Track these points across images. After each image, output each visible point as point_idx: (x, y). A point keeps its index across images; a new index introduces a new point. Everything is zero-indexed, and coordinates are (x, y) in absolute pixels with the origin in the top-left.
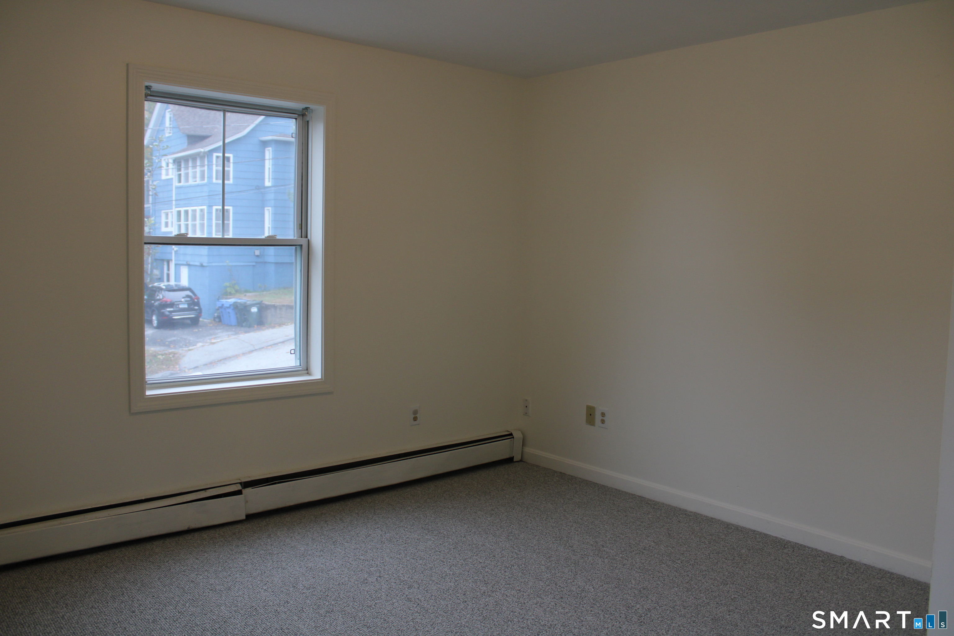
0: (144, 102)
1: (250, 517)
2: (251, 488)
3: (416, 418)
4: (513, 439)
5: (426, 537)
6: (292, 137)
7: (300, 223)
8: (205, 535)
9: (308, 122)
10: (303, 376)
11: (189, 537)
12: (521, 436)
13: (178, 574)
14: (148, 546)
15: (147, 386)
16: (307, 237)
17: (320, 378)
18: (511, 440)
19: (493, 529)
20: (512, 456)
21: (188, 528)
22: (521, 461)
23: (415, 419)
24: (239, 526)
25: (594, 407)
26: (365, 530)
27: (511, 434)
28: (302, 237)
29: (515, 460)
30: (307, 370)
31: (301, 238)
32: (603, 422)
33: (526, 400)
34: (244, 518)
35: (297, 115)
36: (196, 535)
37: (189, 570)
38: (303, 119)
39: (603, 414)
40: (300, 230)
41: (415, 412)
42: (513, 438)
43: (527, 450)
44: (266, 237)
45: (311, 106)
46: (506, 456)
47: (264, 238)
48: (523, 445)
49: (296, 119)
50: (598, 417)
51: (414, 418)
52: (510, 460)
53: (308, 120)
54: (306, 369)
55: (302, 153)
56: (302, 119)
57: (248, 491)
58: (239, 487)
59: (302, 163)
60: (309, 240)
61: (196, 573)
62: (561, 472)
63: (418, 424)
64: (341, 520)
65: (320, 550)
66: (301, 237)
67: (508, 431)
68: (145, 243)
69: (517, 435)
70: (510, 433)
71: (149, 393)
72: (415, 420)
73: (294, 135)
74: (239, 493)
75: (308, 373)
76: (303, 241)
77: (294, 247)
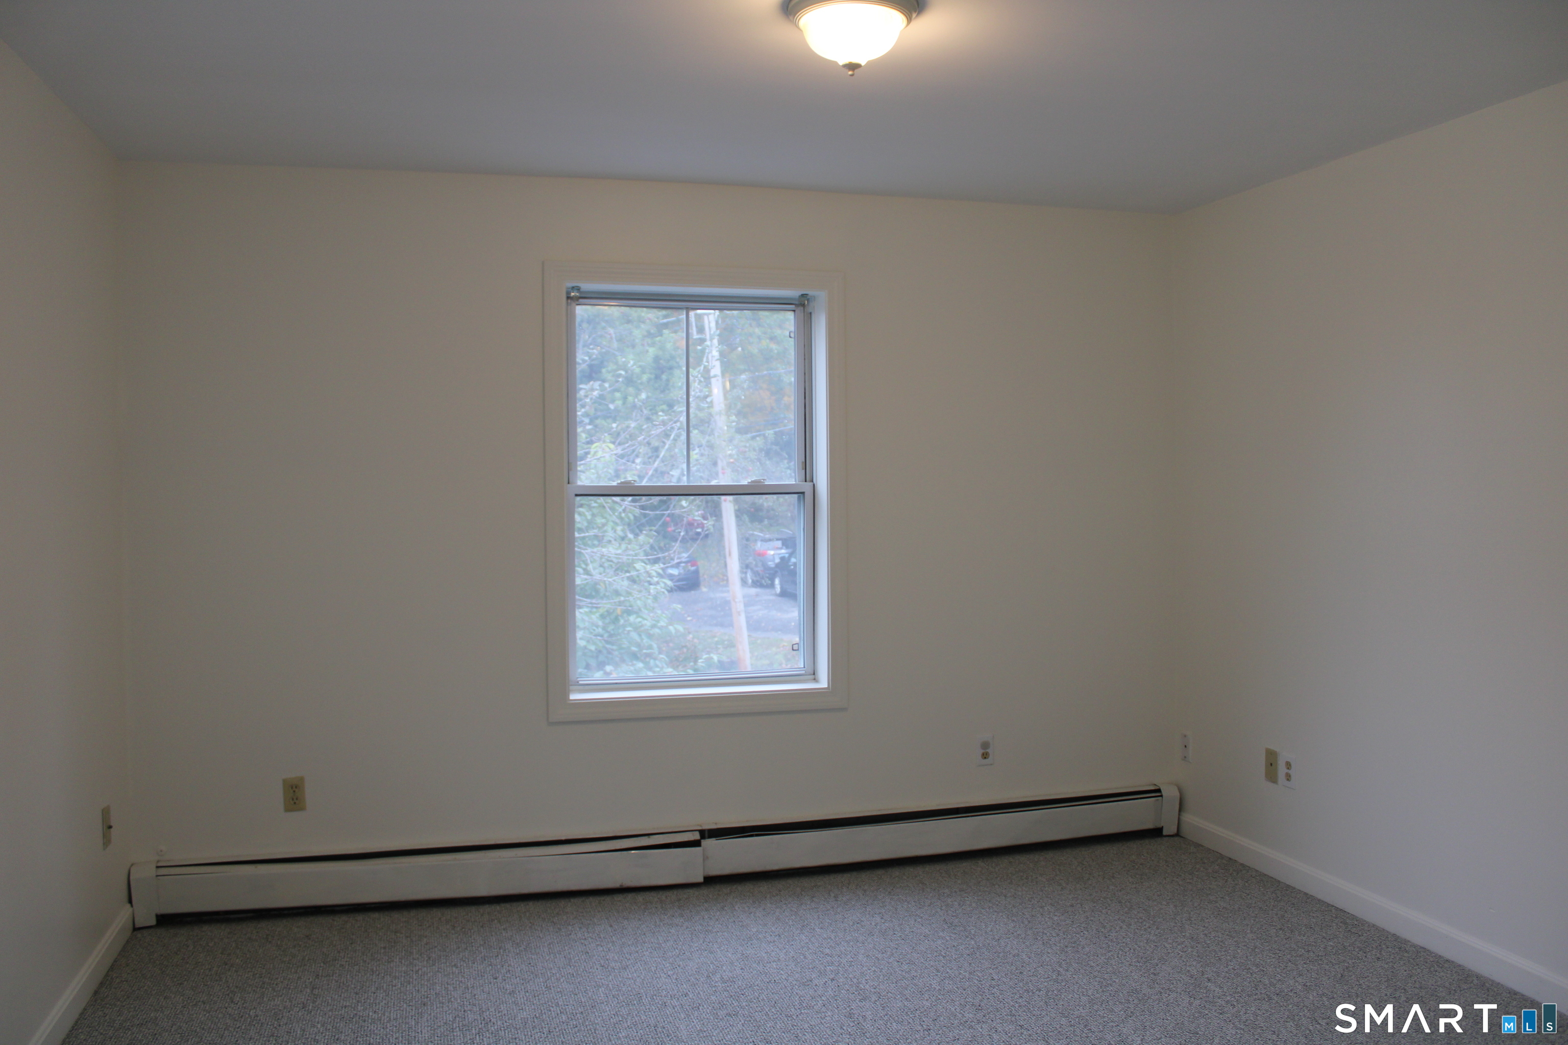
0: (575, 308)
1: (710, 881)
2: (714, 839)
3: (986, 754)
4: (1160, 798)
5: (941, 934)
6: (790, 337)
7: (804, 461)
8: (640, 897)
9: (811, 313)
10: (806, 683)
11: (618, 898)
12: (1178, 794)
13: (576, 942)
14: (562, 903)
15: (571, 688)
16: (813, 482)
17: (826, 686)
18: (1158, 800)
19: (1051, 934)
20: (1159, 826)
21: (621, 886)
22: (1177, 835)
23: (985, 756)
24: (691, 891)
25: (1276, 752)
26: (858, 915)
27: (1159, 791)
28: (806, 481)
29: (1165, 833)
30: (814, 675)
31: (806, 483)
32: (1288, 777)
33: (1185, 736)
34: (701, 880)
35: (793, 306)
36: (630, 896)
37: (592, 938)
38: (804, 310)
39: (1288, 765)
40: (804, 471)
41: (985, 745)
42: (1161, 796)
43: (1189, 818)
44: (748, 483)
45: (810, 293)
46: (1149, 826)
47: (747, 484)
48: (1180, 810)
49: (794, 311)
50: (1282, 770)
51: (983, 754)
52: (1156, 833)
53: (810, 311)
54: (813, 673)
55: (805, 359)
56: (802, 311)
57: (708, 843)
58: (697, 836)
59: (805, 374)
60: (814, 485)
61: (599, 943)
62: (1230, 859)
63: (991, 765)
64: (836, 897)
65: (777, 933)
66: (804, 480)
67: (1155, 785)
68: (577, 495)
69: (1169, 792)
70: (1157, 788)
71: (574, 696)
72: (985, 758)
73: (792, 335)
74: (696, 844)
75: (815, 679)
76: (807, 488)
77: (796, 496)
